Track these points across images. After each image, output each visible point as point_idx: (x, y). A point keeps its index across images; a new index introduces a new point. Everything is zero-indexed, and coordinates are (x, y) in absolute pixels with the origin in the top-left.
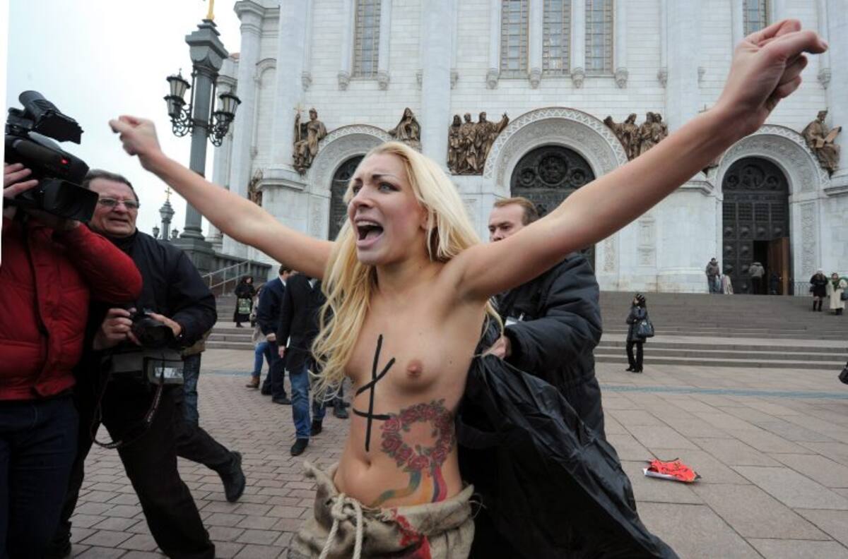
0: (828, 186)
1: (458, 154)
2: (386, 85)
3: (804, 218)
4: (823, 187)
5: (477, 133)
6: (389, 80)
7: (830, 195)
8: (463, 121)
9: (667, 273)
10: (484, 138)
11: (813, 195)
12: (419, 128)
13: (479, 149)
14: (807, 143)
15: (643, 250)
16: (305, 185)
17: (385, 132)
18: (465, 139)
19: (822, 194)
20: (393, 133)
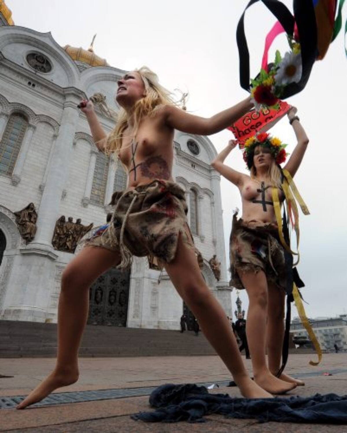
0: (218, 286)
1: (61, 238)
2: (17, 183)
4: (216, 285)
5: (75, 229)
6: (19, 182)
7: (218, 289)
8: (67, 220)
9: (163, 320)
10: (79, 233)
11: (213, 289)
12: (37, 216)
13: (73, 238)
14: (211, 267)
15: (153, 308)
18: (68, 231)
19: (216, 289)
20: (17, 215)
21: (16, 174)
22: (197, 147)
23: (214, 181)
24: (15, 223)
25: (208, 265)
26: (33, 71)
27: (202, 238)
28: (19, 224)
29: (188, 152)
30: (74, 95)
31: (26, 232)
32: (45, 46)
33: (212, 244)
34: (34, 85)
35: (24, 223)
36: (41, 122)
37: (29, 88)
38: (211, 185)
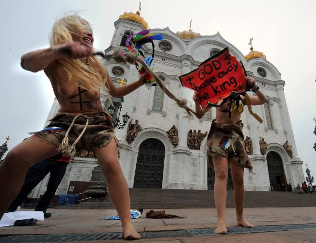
0: (291, 161)
1: (191, 142)
2: (166, 116)
3: (287, 169)
4: (290, 161)
5: (198, 136)
6: (166, 114)
7: (292, 163)
8: (193, 132)
9: (257, 186)
10: (200, 138)
11: (288, 163)
12: (177, 131)
13: (198, 141)
14: (285, 149)
15: (250, 178)
16: (131, 147)
17: (165, 132)
18: (194, 138)
19: (291, 163)
20: (168, 133)
21: (164, 111)
22: (264, 71)
23: (279, 92)
24: (168, 137)
25: (283, 148)
26: (164, 52)
27: (276, 131)
28: (170, 137)
29: (258, 76)
30: (186, 59)
31: (174, 142)
32: (167, 36)
33: (284, 134)
34: (165, 60)
35: (172, 136)
36: (171, 79)
37: (163, 62)
38: (278, 95)
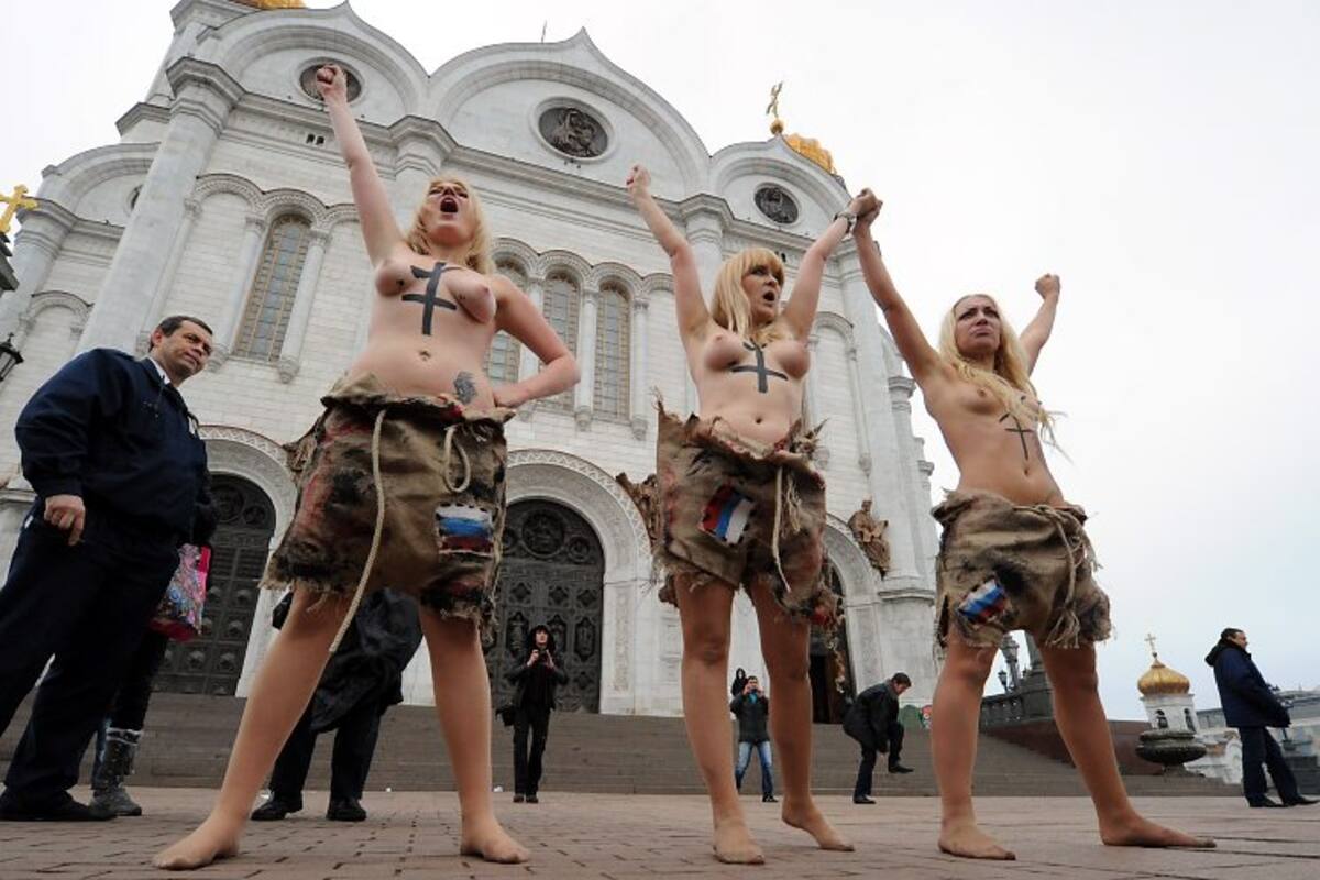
0: (881, 590)
3: (861, 628)
4: (876, 591)
6: (297, 371)
7: (886, 601)
11: (867, 599)
14: (854, 536)
15: (668, 661)
17: (278, 446)
19: (877, 599)
20: (290, 450)
21: (288, 354)
22: (789, 201)
23: (850, 288)
28: (293, 470)
29: (758, 218)
33: (860, 472)
35: (304, 466)
36: (342, 222)
38: (844, 301)
